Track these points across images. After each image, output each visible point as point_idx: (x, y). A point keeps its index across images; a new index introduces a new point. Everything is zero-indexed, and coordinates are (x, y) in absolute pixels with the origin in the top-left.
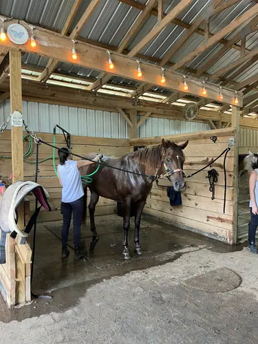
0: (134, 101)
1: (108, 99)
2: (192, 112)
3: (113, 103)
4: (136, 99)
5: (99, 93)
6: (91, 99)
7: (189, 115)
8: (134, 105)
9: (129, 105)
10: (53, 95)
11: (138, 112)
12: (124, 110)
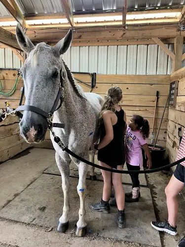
3: (147, 33)
10: (80, 37)
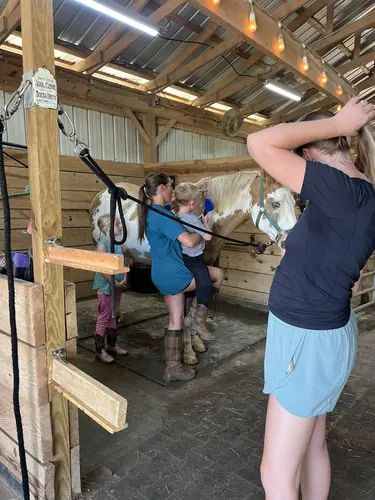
0: (150, 98)
1: (111, 92)
2: (236, 125)
4: (154, 95)
5: (95, 79)
6: (82, 89)
7: (232, 129)
8: (150, 105)
9: (143, 105)
11: (157, 118)
12: (134, 112)
